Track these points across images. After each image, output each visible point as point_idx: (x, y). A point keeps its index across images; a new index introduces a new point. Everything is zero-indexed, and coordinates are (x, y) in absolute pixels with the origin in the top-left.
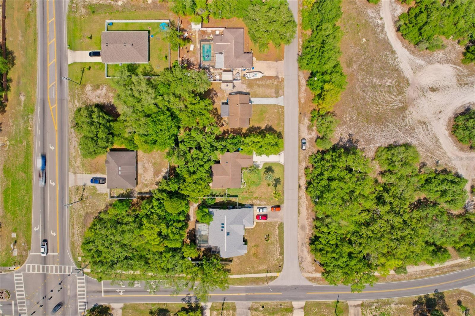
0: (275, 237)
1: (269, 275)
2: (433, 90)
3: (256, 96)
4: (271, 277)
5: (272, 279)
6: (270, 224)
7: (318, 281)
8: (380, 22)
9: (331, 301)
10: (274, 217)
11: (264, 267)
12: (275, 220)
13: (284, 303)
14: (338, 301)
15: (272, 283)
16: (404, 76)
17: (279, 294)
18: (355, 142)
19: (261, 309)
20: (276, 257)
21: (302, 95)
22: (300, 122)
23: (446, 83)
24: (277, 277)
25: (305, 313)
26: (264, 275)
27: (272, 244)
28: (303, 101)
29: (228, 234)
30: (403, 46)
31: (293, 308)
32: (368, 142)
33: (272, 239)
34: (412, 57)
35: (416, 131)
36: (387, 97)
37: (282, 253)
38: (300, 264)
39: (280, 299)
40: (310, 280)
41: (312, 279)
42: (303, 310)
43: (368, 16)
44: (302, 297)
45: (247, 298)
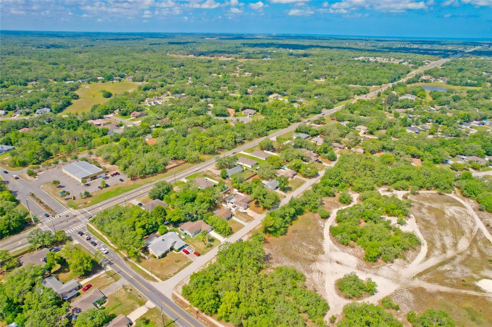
0: (181, 264)
1: (156, 278)
2: (338, 262)
3: (236, 217)
4: (156, 280)
5: (155, 280)
6: (186, 259)
7: (177, 301)
8: (323, 226)
9: (170, 318)
10: (191, 257)
11: (158, 272)
12: (191, 258)
13: (144, 297)
14: (174, 322)
15: (152, 283)
16: (323, 250)
17: (148, 290)
18: (270, 258)
19: (129, 291)
20: (170, 273)
21: (258, 227)
22: (247, 234)
23: (349, 264)
24: (158, 282)
25: (147, 312)
26: (153, 276)
27: (176, 266)
28: (256, 229)
29: (163, 240)
30: (330, 239)
31: (145, 304)
32: (278, 262)
33: (179, 264)
34: (333, 245)
35: (314, 273)
36: (306, 252)
37: (175, 274)
38: (178, 285)
39: (144, 293)
40: (173, 297)
41: (175, 297)
42: (148, 310)
43: (318, 222)
44: (157, 302)
45: (130, 280)
